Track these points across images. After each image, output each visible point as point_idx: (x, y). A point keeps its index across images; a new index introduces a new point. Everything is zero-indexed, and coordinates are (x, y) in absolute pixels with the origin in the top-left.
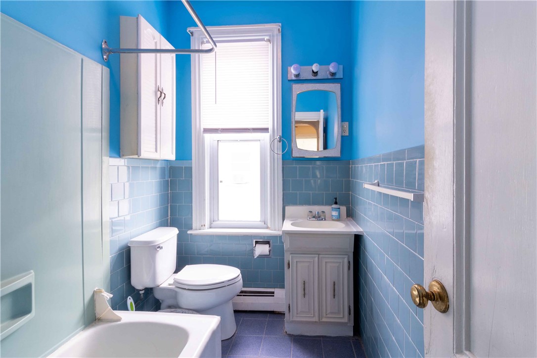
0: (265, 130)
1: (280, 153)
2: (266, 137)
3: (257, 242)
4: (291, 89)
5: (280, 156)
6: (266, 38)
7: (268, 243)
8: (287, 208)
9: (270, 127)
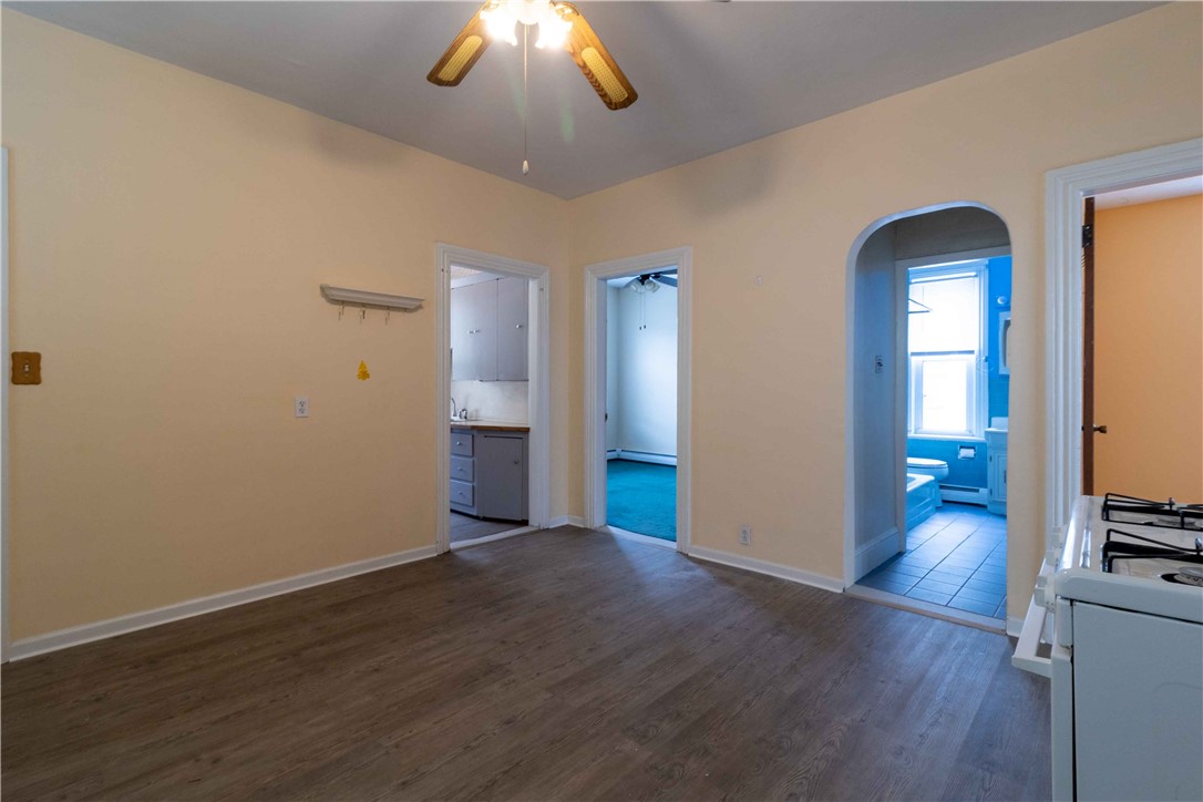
0: (972, 352)
1: (987, 371)
2: (973, 358)
3: (962, 447)
4: (997, 317)
5: (987, 374)
6: (974, 274)
7: (973, 448)
8: (993, 419)
9: (976, 349)
